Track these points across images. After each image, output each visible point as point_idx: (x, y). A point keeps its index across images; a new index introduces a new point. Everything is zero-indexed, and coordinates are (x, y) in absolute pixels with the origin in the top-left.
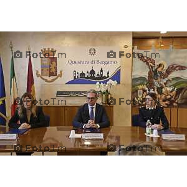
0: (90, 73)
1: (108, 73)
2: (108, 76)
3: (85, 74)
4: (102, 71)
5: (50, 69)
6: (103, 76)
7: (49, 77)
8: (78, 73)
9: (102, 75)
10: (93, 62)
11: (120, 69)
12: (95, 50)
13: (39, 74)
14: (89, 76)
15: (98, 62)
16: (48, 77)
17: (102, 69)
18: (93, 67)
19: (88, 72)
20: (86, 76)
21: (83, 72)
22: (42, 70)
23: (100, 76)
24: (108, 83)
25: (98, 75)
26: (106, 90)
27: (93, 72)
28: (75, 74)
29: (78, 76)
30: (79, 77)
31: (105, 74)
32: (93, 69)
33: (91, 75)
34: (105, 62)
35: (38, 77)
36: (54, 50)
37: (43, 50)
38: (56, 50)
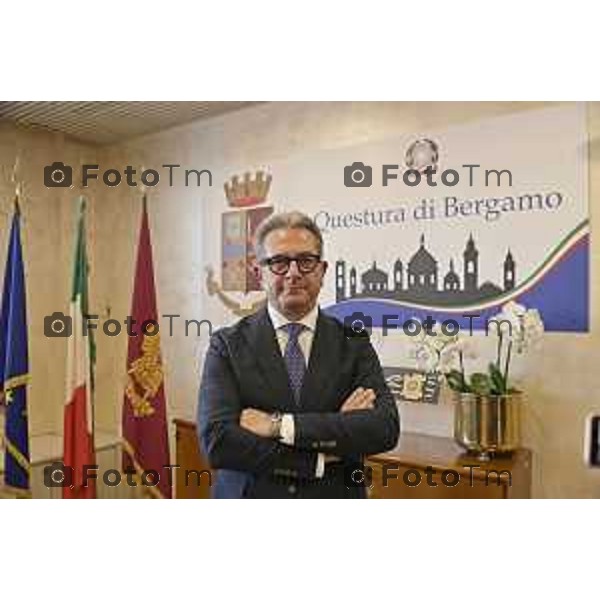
0: (410, 272)
1: (510, 265)
2: (510, 285)
3: (384, 277)
6: (480, 283)
8: (353, 273)
10: (425, 211)
11: (586, 237)
12: (434, 147)
13: (216, 284)
14: (405, 287)
15: (451, 210)
17: (471, 244)
18: (423, 239)
19: (398, 266)
20: (391, 286)
21: (378, 267)
22: (224, 265)
23: (462, 287)
25: (451, 277)
27: (423, 262)
28: (343, 276)
29: (353, 287)
30: (359, 291)
31: (490, 272)
32: (426, 247)
33: (417, 279)
34: (492, 204)
35: (211, 294)
36: (264, 179)
37: (230, 185)
38: (270, 178)
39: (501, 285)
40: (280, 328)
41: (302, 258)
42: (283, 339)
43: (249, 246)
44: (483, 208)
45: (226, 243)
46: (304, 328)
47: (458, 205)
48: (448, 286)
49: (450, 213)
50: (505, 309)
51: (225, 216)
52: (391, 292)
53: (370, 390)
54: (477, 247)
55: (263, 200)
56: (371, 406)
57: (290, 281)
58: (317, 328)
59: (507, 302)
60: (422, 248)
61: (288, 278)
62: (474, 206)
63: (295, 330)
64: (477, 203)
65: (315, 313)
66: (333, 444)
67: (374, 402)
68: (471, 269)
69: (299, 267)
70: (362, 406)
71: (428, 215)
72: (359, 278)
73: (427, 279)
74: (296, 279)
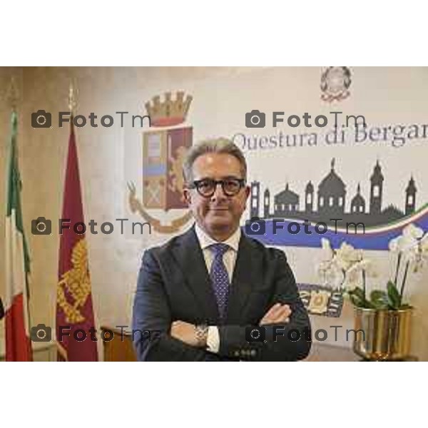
0: (320, 195)
1: (411, 190)
2: (410, 209)
3: (295, 198)
4: (377, 179)
5: (170, 179)
6: (384, 206)
7: (167, 210)
8: (267, 194)
9: (376, 201)
10: (336, 135)
12: (347, 73)
13: (137, 202)
14: (315, 208)
15: (361, 135)
16: (161, 210)
17: (378, 169)
18: (333, 164)
19: (309, 189)
20: (302, 208)
21: (290, 189)
22: (146, 183)
23: (367, 210)
24: (394, 243)
25: (358, 201)
26: (389, 284)
27: (333, 185)
28: (257, 197)
29: (267, 208)
30: (271, 212)
31: (393, 197)
32: (336, 172)
33: (326, 202)
34: (398, 130)
35: (134, 210)
36: (185, 99)
37: (152, 104)
38: (190, 98)
39: (403, 209)
40: (206, 248)
41: (227, 182)
42: (209, 259)
43: (170, 165)
44: (390, 134)
45: (148, 162)
46: (228, 248)
47: (368, 130)
48: (355, 208)
49: (359, 139)
50: (404, 231)
51: (146, 135)
52: (302, 213)
53: (287, 306)
54: (383, 172)
55: (183, 120)
56: (287, 320)
57: (215, 203)
58: (239, 249)
59: (407, 225)
60: (332, 171)
61: (214, 200)
62: (382, 131)
63: (220, 250)
64: (385, 129)
65: (238, 235)
66: (253, 352)
67: (290, 317)
68: (376, 194)
69: (224, 191)
70: (280, 320)
71: (339, 139)
72: (272, 199)
73: (336, 202)
74: (221, 201)
